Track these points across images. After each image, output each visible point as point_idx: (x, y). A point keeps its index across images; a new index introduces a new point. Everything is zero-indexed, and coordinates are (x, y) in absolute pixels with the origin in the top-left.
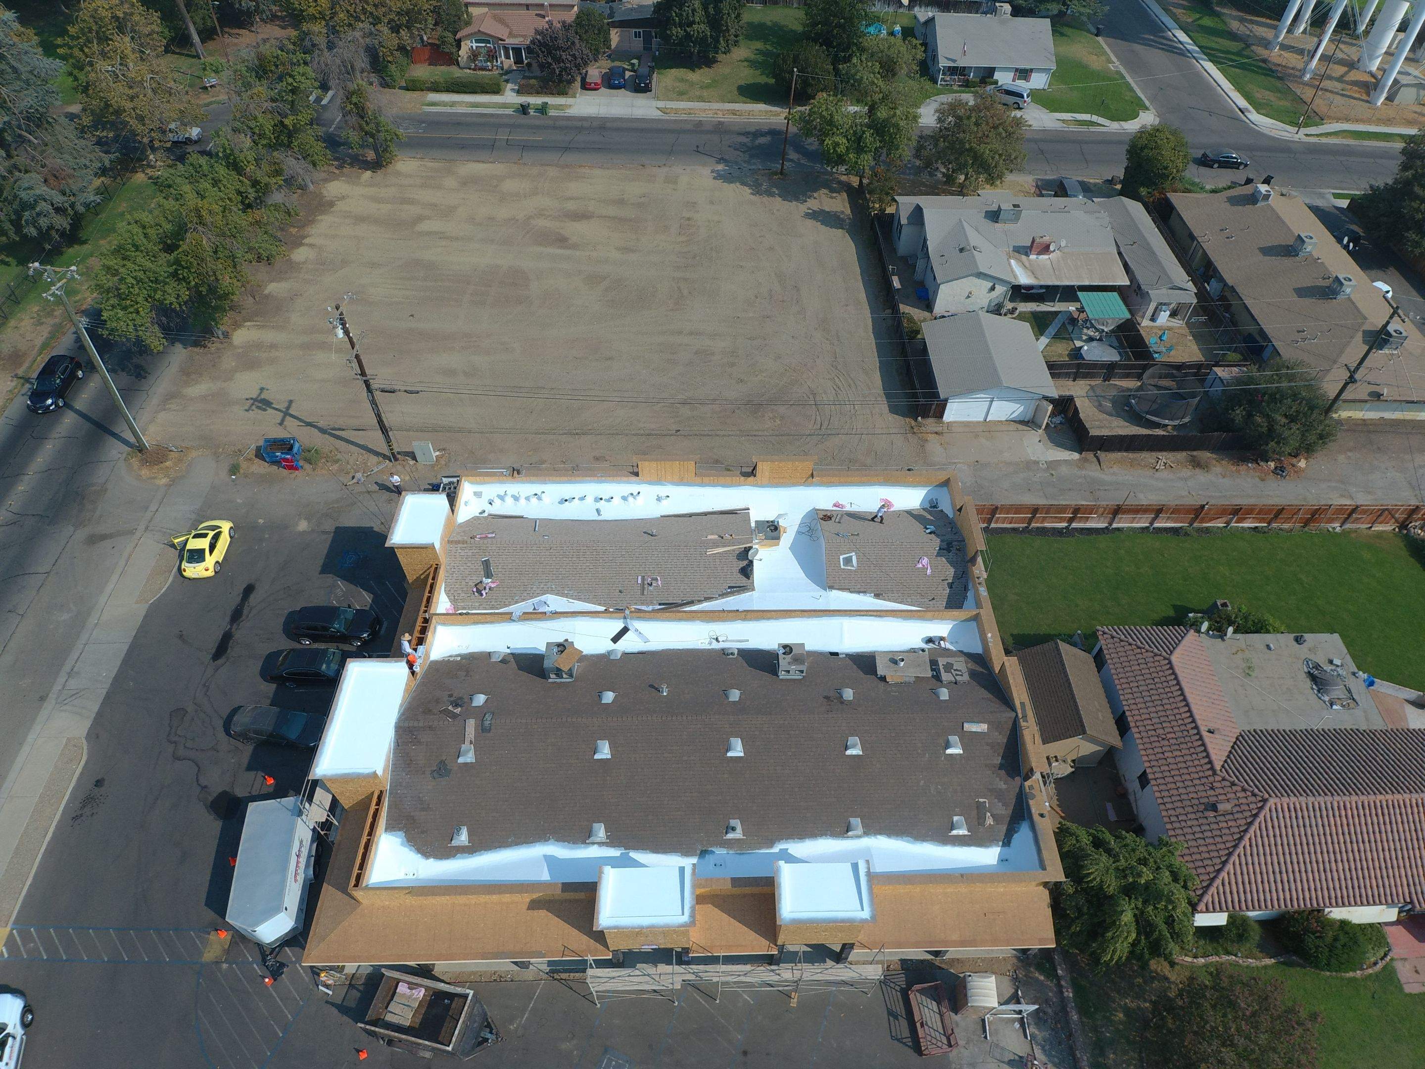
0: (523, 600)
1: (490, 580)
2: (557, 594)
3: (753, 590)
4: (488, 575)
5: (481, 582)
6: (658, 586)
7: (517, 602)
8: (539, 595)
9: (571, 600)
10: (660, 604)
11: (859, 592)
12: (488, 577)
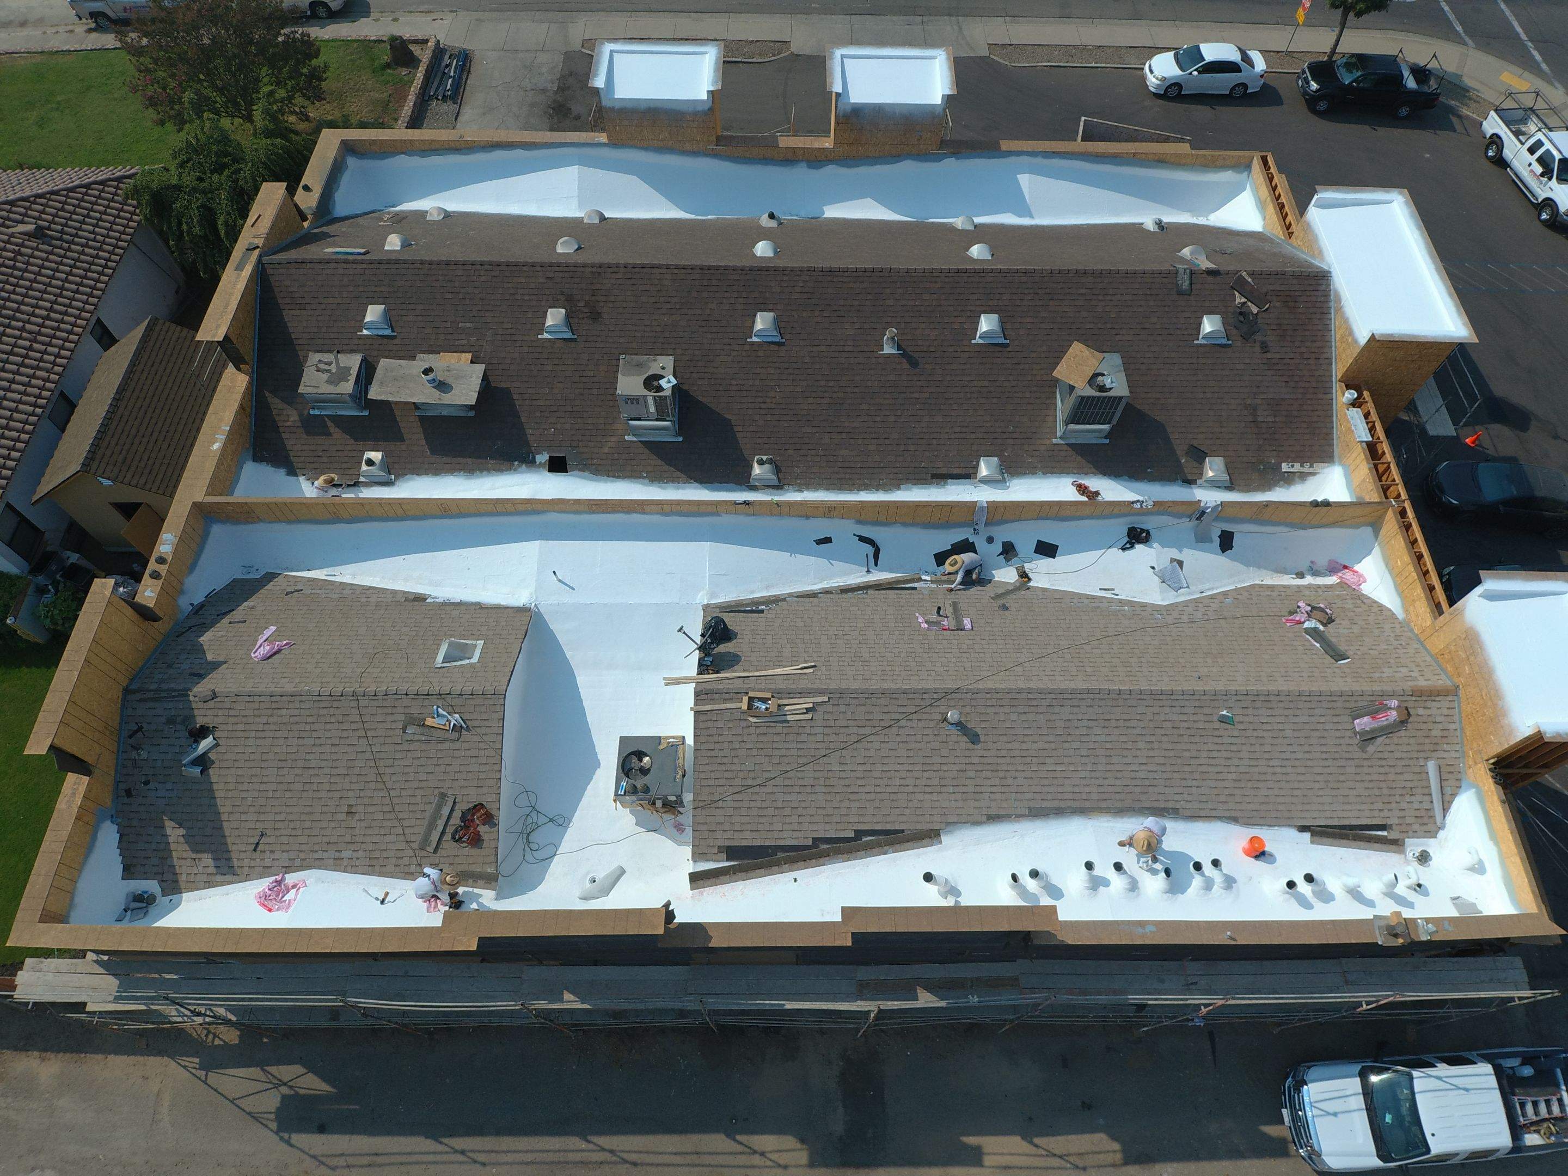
0: (1211, 597)
1: (1307, 625)
2: (1144, 606)
3: (706, 608)
4: (1313, 632)
5: (1324, 625)
6: (923, 615)
7: (1225, 594)
8: (1186, 604)
9: (1108, 595)
10: (915, 589)
11: (461, 604)
12: (1315, 630)
